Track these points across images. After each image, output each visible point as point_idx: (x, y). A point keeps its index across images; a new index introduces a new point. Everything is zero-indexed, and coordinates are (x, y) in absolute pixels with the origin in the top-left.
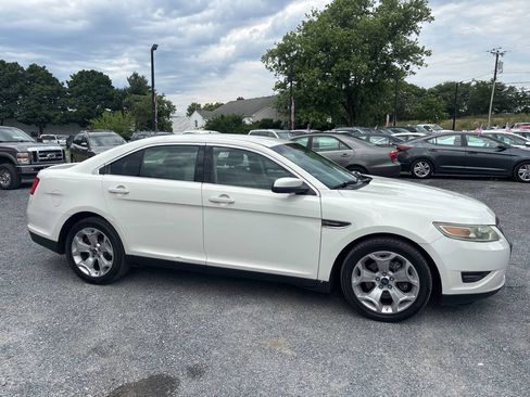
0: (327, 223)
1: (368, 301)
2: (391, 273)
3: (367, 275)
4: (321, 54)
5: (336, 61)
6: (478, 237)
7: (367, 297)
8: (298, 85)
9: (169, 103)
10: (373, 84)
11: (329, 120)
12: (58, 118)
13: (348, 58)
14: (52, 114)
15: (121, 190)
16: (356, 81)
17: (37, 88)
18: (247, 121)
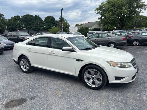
0: (78, 60)
1: (88, 83)
2: (95, 75)
3: (88, 75)
4: (113, 8)
5: (117, 10)
6: (121, 66)
7: (88, 82)
8: (105, 18)
9: (69, 24)
10: (129, 16)
11: (115, 28)
12: (42, 29)
13: (121, 9)
14: (40, 28)
15: (30, 49)
16: (123, 16)
17: (36, 21)
18: (90, 29)
